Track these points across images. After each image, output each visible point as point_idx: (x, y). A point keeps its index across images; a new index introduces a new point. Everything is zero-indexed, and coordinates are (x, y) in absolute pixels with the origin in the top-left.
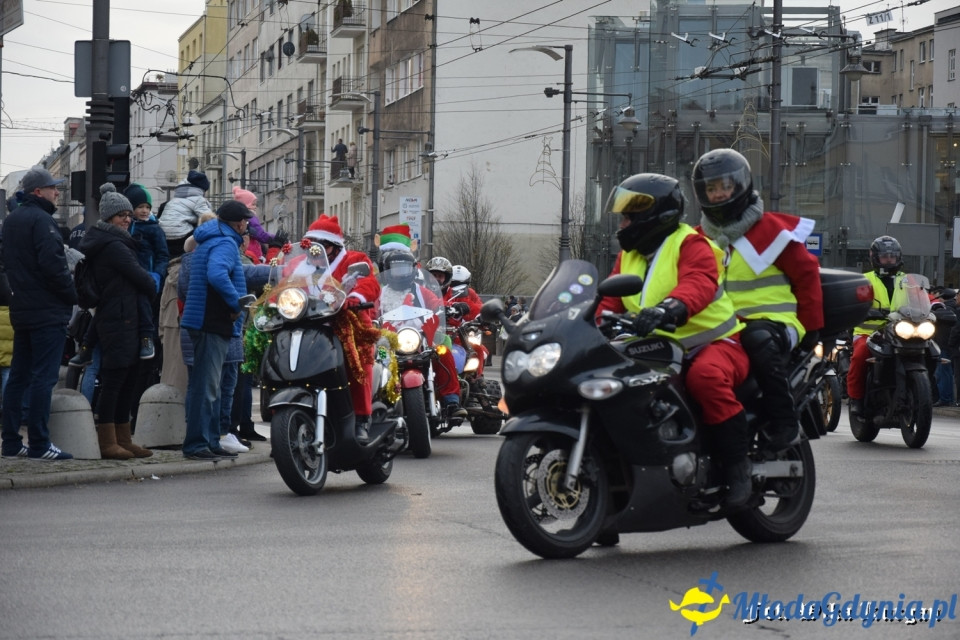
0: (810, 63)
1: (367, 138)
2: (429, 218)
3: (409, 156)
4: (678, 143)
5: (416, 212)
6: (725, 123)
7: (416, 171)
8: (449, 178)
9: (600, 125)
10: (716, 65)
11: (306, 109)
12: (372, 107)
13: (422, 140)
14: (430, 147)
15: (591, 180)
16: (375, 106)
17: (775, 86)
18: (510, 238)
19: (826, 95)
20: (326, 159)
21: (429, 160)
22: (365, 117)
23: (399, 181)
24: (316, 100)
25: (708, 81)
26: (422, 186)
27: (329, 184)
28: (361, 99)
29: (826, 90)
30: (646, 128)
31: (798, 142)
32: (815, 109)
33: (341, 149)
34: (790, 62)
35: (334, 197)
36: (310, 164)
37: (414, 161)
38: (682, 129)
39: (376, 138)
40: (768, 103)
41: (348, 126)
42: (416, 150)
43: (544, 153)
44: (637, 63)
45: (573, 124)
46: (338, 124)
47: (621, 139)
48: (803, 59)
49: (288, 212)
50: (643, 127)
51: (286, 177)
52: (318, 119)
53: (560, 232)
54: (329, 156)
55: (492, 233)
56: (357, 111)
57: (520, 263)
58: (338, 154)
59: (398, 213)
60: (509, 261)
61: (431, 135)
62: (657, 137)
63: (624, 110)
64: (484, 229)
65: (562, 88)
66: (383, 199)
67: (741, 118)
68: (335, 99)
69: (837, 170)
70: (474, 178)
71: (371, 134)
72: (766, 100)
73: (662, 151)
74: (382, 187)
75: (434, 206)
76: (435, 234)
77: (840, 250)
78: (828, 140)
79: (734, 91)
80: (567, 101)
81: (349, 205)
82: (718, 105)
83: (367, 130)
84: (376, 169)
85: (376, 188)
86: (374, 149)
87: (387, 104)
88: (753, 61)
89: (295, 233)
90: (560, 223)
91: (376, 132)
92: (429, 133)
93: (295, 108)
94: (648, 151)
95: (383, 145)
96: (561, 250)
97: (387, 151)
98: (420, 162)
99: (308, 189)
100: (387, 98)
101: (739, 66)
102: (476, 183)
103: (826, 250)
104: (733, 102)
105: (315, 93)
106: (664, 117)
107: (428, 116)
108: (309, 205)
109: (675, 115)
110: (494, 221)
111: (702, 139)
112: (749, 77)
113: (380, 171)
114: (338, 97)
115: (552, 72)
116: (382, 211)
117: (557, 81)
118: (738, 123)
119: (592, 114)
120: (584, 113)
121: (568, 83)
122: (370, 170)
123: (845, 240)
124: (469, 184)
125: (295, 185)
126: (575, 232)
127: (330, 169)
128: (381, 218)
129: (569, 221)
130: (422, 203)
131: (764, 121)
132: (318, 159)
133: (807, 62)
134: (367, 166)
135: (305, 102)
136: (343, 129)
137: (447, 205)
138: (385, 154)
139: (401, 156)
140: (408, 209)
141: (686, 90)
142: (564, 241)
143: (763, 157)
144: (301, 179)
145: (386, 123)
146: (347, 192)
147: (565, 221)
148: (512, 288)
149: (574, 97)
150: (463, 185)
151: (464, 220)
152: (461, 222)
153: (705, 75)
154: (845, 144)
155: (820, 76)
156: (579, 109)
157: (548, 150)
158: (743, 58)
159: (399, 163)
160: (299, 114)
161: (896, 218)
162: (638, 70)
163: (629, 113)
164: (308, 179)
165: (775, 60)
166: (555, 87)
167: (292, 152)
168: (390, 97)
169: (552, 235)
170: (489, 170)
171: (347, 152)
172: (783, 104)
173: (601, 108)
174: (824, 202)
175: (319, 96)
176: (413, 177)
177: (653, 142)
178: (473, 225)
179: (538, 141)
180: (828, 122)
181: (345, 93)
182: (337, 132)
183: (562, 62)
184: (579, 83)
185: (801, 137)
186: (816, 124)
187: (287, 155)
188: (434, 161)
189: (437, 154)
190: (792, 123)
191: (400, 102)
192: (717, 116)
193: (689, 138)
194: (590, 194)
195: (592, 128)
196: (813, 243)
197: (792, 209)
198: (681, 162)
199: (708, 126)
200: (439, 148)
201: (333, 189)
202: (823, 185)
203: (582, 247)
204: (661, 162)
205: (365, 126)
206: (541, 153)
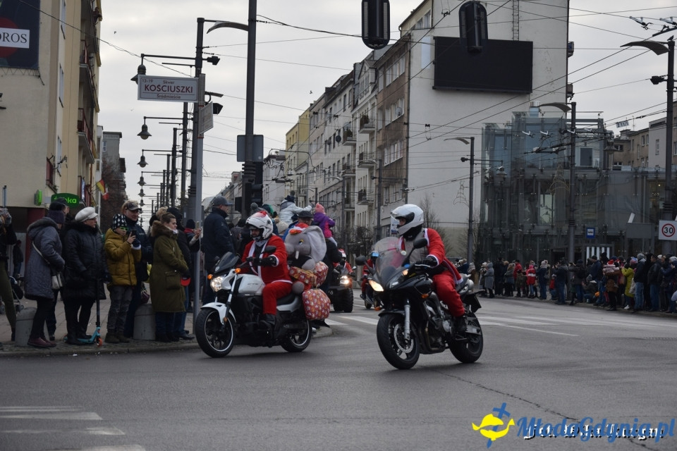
0: (589, 145)
1: (375, 182)
3: (396, 190)
4: (525, 184)
6: (548, 174)
7: (399, 197)
9: (487, 175)
10: (544, 146)
11: (346, 167)
12: (378, 167)
13: (402, 183)
14: (406, 186)
15: (483, 201)
17: (572, 157)
18: (444, 229)
19: (597, 161)
20: (356, 191)
21: (405, 192)
22: (375, 171)
23: (391, 202)
24: (351, 163)
25: (540, 154)
27: (357, 203)
28: (373, 163)
29: (596, 159)
30: (510, 177)
31: (583, 184)
32: (591, 168)
34: (580, 145)
35: (360, 209)
36: (348, 194)
37: (398, 192)
38: (527, 177)
39: (380, 181)
40: (569, 165)
41: (366, 176)
42: (399, 187)
43: (460, 189)
44: (506, 146)
45: (474, 175)
46: (361, 173)
47: (498, 182)
48: (586, 144)
49: (338, 217)
50: (508, 176)
51: (337, 200)
52: (352, 172)
53: (468, 227)
56: (371, 169)
57: (449, 241)
61: (406, 180)
62: (515, 181)
63: (499, 168)
65: (469, 158)
66: (383, 211)
67: (556, 172)
68: (361, 163)
69: (602, 197)
70: (427, 200)
71: (377, 179)
72: (568, 163)
73: (517, 188)
74: (383, 205)
77: (604, 236)
78: (598, 183)
79: (552, 159)
80: (472, 164)
81: (367, 213)
82: (544, 166)
83: (375, 178)
84: (380, 196)
85: (380, 205)
86: (379, 187)
87: (385, 165)
88: (562, 145)
89: (341, 227)
90: (468, 222)
91: (380, 179)
93: (341, 167)
94: (511, 188)
95: (383, 185)
96: (468, 235)
98: (401, 193)
99: (347, 205)
101: (555, 147)
102: (428, 203)
103: (597, 236)
104: (551, 164)
105: (350, 160)
106: (518, 172)
107: (405, 170)
108: (348, 213)
109: (523, 170)
110: (436, 221)
111: (537, 182)
112: (560, 153)
113: (382, 197)
115: (465, 150)
116: (383, 216)
117: (467, 154)
118: (554, 174)
119: (484, 170)
120: (480, 169)
121: (472, 155)
122: (377, 197)
123: (606, 231)
124: (424, 203)
125: (341, 204)
126: (475, 227)
127: (358, 196)
128: (382, 220)
129: (473, 221)
131: (567, 174)
132: (352, 191)
133: (587, 145)
134: (375, 195)
135: (346, 164)
136: (364, 177)
138: (384, 189)
139: (392, 190)
141: (529, 158)
142: (470, 231)
143: (567, 190)
144: (344, 201)
145: (385, 174)
146: (365, 207)
147: (471, 221)
149: (475, 162)
153: (538, 151)
154: (606, 185)
155: (594, 152)
156: (477, 168)
157: (462, 187)
158: (557, 143)
159: (391, 193)
160: (343, 170)
161: (630, 221)
162: (505, 149)
163: (501, 170)
164: (347, 201)
165: (572, 144)
166: (466, 157)
167: (340, 188)
168: (386, 162)
169: (464, 228)
170: (434, 197)
172: (576, 165)
173: (488, 167)
174: (595, 212)
175: (353, 161)
176: (397, 200)
177: (513, 183)
179: (457, 183)
180: (598, 174)
181: (365, 160)
182: (361, 179)
183: (469, 145)
184: (478, 155)
185: (584, 181)
186: (592, 175)
187: (337, 189)
188: (408, 192)
189: (409, 189)
190: (580, 175)
191: (391, 164)
192: (544, 171)
193: (531, 181)
194: (482, 208)
195: (484, 177)
196: (590, 232)
197: (580, 215)
198: (527, 193)
199: (540, 176)
200: (410, 186)
201: (359, 206)
202: (595, 204)
203: (479, 234)
204: (517, 193)
205: (374, 175)
206: (458, 189)
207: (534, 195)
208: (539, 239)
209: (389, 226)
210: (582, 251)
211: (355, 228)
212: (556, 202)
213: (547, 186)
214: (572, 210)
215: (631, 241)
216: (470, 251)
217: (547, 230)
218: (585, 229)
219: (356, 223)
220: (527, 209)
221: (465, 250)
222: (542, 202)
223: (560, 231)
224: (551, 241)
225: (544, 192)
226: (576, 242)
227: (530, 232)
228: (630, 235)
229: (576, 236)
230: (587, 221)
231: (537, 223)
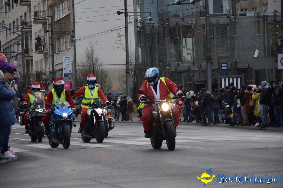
1: (48, 34)
2: (75, 64)
3: (65, 40)
4: (170, 30)
5: (69, 62)
6: (188, 22)
7: (69, 46)
8: (81, 48)
9: (139, 25)
11: (24, 24)
13: (70, 34)
14: (73, 36)
15: (137, 46)
16: (51, 22)
17: (206, 6)
18: (107, 70)
19: (226, 9)
20: (33, 43)
21: (73, 41)
22: (47, 26)
23: (62, 50)
24: (28, 20)
25: (180, 6)
26: (71, 52)
27: (35, 53)
28: (46, 19)
29: (226, 7)
30: (158, 25)
31: (217, 28)
32: (223, 15)
33: (38, 39)
35: (37, 57)
36: (27, 45)
37: (67, 42)
38: (171, 25)
39: (52, 34)
41: (41, 30)
42: (68, 38)
43: (118, 37)
45: (129, 25)
46: (37, 29)
47: (148, 29)
49: (19, 64)
50: (156, 25)
51: (18, 51)
52: (29, 27)
53: (126, 67)
54: (34, 41)
55: (99, 69)
56: (44, 24)
57: (111, 80)
58: (37, 41)
59: (62, 63)
60: (106, 80)
61: (74, 32)
62: (162, 29)
63: (148, 18)
64: (96, 67)
65: (124, 11)
66: (56, 58)
67: (194, 19)
68: (35, 19)
69: (232, 38)
70: (92, 48)
71: (50, 32)
72: (203, 12)
73: (164, 34)
74: (56, 53)
75: (76, 59)
76: (77, 70)
77: (235, 69)
78: (228, 26)
79: (191, 9)
80: (126, 16)
81: (43, 60)
82: (184, 15)
83: (48, 31)
84: (53, 46)
85: (53, 52)
86: (52, 38)
87: (56, 20)
89: (22, 72)
90: (126, 64)
91: (52, 32)
92: (73, 31)
93: (19, 23)
94: (158, 34)
95: (55, 36)
96: (126, 74)
97: (57, 39)
98: (70, 42)
99: (26, 55)
100: (55, 18)
102: (92, 49)
103: (230, 69)
104: (190, 13)
105: (27, 17)
106: (164, 21)
107: (72, 24)
108: (27, 61)
109: (168, 19)
110: (100, 64)
111: (179, 28)
113: (54, 47)
114: (37, 18)
115: (119, 5)
116: (56, 62)
117: (122, 9)
118: (193, 21)
119: (136, 21)
120: (133, 20)
121: (126, 9)
122: (50, 46)
123: (237, 65)
124: (90, 50)
125: (21, 54)
126: (132, 67)
127: (35, 47)
128: (56, 65)
129: (129, 62)
130: (71, 58)
131: (203, 20)
132: (30, 43)
134: (49, 45)
135: (23, 21)
136: (39, 31)
137: (81, 59)
138: (56, 40)
139: (62, 41)
140: (66, 61)
141: (172, 9)
142: (127, 70)
143: (203, 34)
144: (23, 51)
145: (56, 28)
146: (42, 56)
147: (127, 62)
148: (108, 90)
149: (129, 14)
150: (88, 51)
151: (88, 64)
152: (88, 65)
153: (179, 3)
154: (235, 28)
155: (224, 2)
156: (131, 19)
157: (119, 35)
159: (62, 43)
160: (21, 26)
161: (256, 55)
162: (153, 3)
163: (150, 20)
164: (26, 51)
166: (121, 11)
167: (20, 41)
168: (57, 18)
169: (123, 68)
170: (97, 44)
171: (41, 40)
172: (210, 13)
173: (139, 18)
174: (228, 51)
175: (29, 18)
176: (67, 49)
177: (160, 31)
178: (92, 66)
179: (116, 32)
180: (228, 19)
181: (39, 17)
182: (37, 32)
183: (123, 1)
184: (130, 9)
185: (218, 26)
186: (223, 20)
187: (18, 42)
188: (75, 42)
189: (76, 39)
190: (214, 21)
191: (61, 19)
192: (184, 19)
193: (174, 28)
194: (137, 52)
195: (136, 26)
196: (224, 67)
197: (215, 54)
198: (172, 38)
199: (181, 23)
200: (77, 37)
201: (37, 55)
202: (227, 44)
203: (135, 73)
204: (164, 38)
205: (48, 30)
206: (117, 37)
207: (178, 39)
208: (184, 75)
209: (62, 70)
210: (218, 82)
211: (34, 73)
212: (196, 43)
213: (188, 31)
214: (209, 50)
215: (257, 72)
216: (129, 87)
217: (189, 67)
218: (219, 64)
219: (35, 69)
220: (173, 51)
221: (125, 86)
222: (184, 44)
223: (200, 67)
224: (194, 76)
225: (185, 36)
226: (213, 75)
227: (176, 69)
228: (255, 67)
229: (213, 71)
230: (222, 58)
231: (181, 62)
